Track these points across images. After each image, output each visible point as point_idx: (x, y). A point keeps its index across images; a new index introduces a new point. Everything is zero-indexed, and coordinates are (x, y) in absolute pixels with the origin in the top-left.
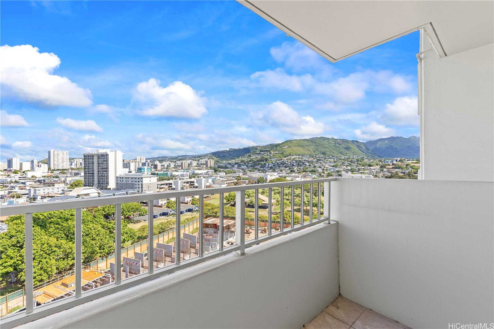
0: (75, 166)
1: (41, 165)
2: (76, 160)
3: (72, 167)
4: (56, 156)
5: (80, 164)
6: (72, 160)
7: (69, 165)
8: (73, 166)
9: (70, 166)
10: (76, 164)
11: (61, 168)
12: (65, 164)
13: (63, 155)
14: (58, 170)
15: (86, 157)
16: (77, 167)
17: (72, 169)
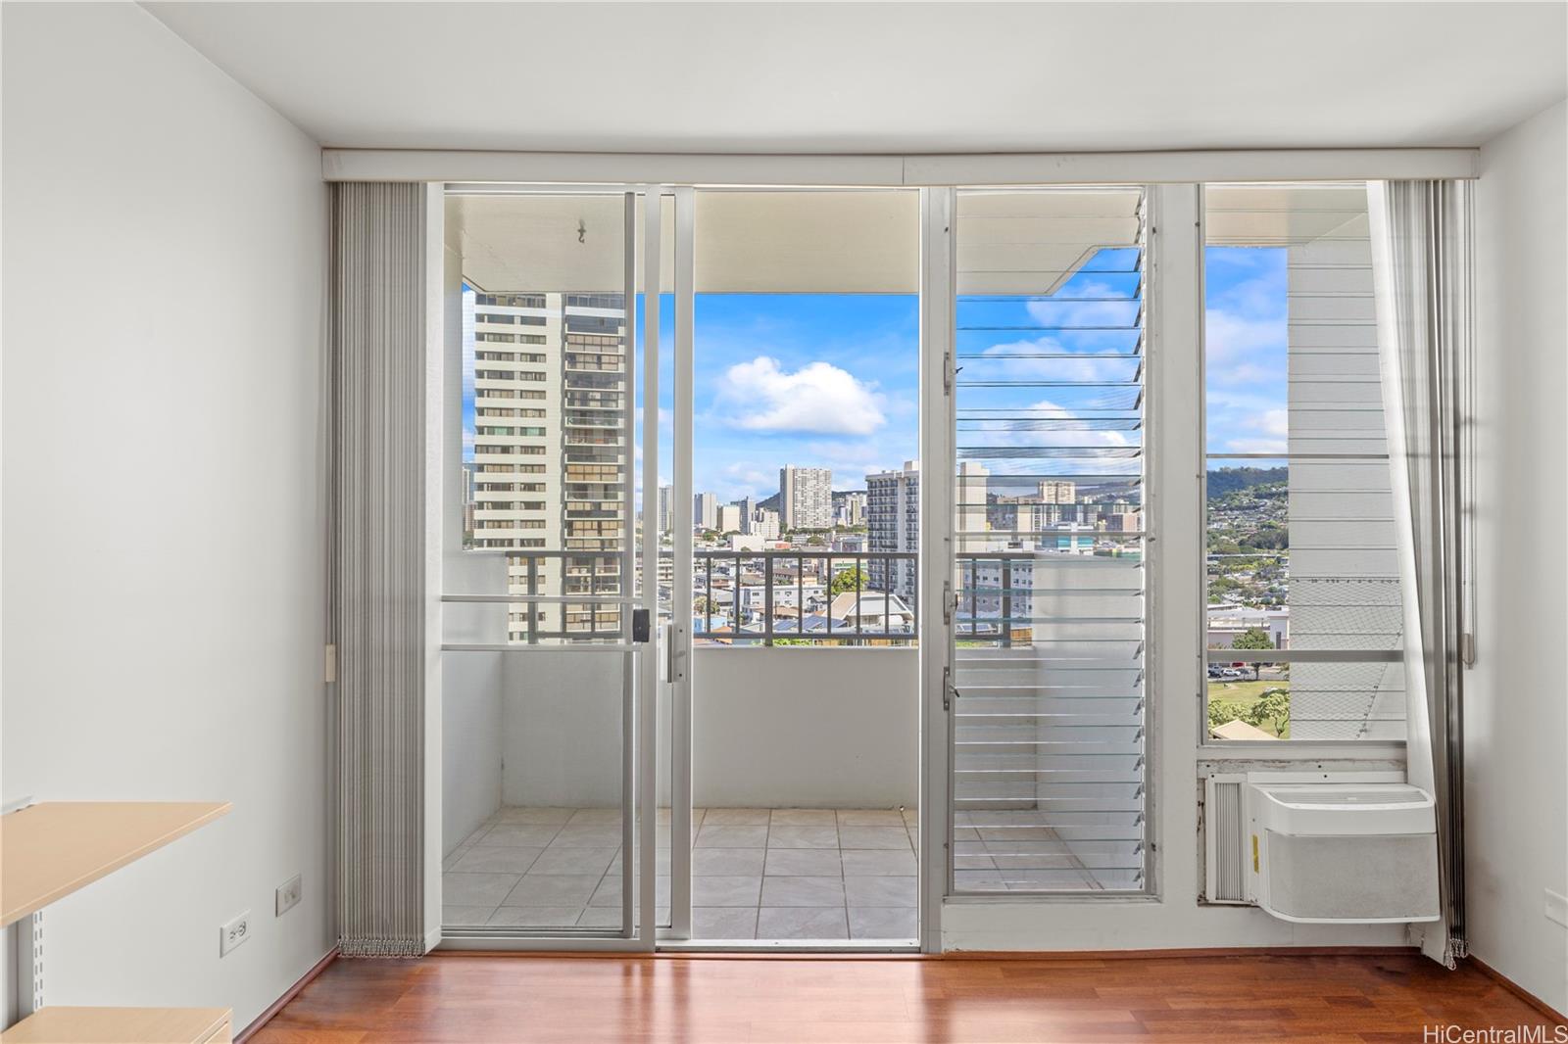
0: (846, 519)
1: (763, 514)
2: (849, 498)
3: (839, 523)
4: (799, 487)
5: (860, 511)
6: (841, 500)
7: (832, 514)
8: (842, 521)
9: (835, 520)
10: (851, 514)
11: (811, 526)
12: (820, 510)
13: (815, 482)
14: (805, 531)
15: (876, 487)
16: (854, 523)
17: (840, 529)
